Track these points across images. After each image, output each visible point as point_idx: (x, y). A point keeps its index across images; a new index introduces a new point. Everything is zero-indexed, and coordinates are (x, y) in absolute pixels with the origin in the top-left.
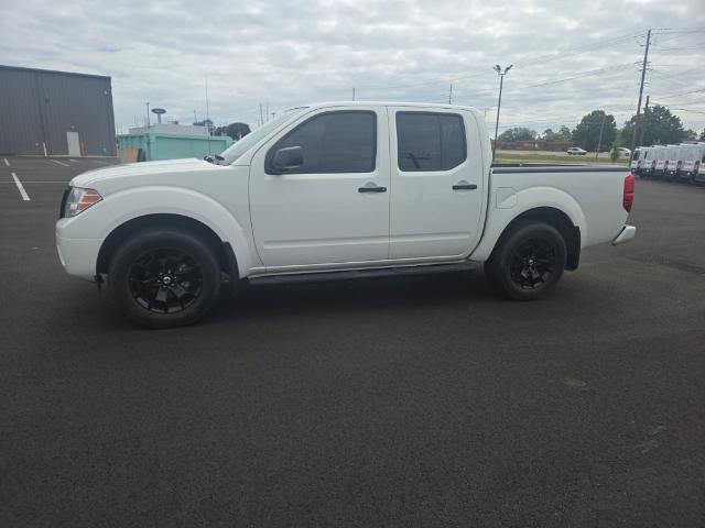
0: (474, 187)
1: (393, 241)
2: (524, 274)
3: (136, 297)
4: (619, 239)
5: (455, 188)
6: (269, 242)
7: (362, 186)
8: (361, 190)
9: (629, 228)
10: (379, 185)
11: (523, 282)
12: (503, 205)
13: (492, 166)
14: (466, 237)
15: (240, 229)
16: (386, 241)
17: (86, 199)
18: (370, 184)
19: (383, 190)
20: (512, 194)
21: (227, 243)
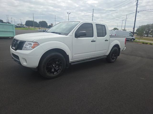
0: (108, 40)
1: (96, 52)
4: (124, 50)
5: (105, 41)
6: (75, 54)
7: (92, 40)
8: (92, 41)
9: (125, 48)
11: (112, 59)
12: (111, 44)
13: (110, 36)
14: (106, 51)
17: (34, 45)
18: (93, 40)
19: (95, 41)
20: (113, 42)
21: (68, 55)
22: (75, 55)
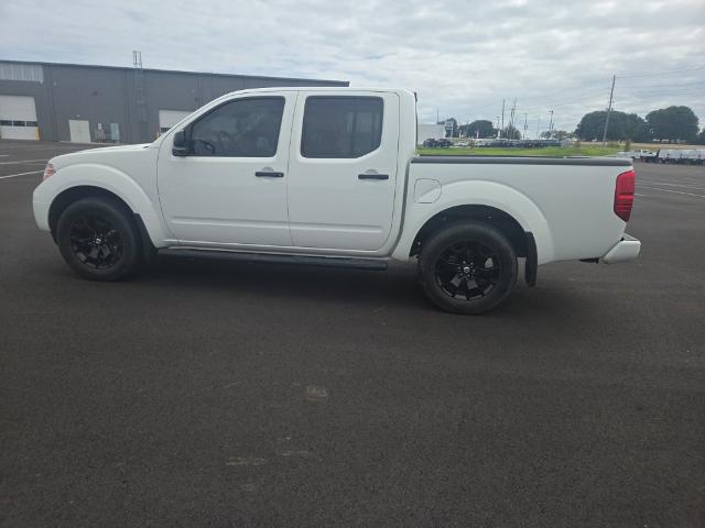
0: (386, 177)
1: (293, 228)
2: (456, 282)
3: (76, 252)
4: (608, 256)
5: (361, 177)
6: (176, 218)
7: (260, 170)
8: (258, 174)
10: (276, 170)
11: (454, 290)
12: (422, 199)
14: (379, 231)
15: (150, 203)
16: (287, 227)
18: (269, 168)
19: (280, 175)
20: (436, 187)
21: (138, 215)
22: (174, 222)
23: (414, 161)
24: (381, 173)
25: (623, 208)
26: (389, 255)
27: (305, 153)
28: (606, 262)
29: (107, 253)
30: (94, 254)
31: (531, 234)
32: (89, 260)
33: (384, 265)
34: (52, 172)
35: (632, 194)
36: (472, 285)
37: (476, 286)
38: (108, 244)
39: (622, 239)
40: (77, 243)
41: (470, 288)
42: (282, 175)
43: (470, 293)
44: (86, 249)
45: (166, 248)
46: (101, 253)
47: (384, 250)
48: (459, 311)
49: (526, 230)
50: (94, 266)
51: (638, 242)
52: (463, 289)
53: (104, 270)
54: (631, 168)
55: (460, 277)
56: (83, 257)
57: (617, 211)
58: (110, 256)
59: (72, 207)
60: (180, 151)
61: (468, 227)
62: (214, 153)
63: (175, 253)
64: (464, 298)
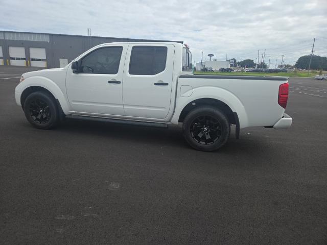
0: (167, 84)
2: (200, 135)
3: (32, 115)
5: (156, 84)
6: (73, 101)
7: (110, 80)
8: (109, 82)
10: (117, 80)
11: (199, 139)
12: (184, 95)
14: (163, 110)
15: (63, 94)
16: (122, 107)
18: (113, 79)
19: (119, 82)
20: (190, 89)
21: (57, 100)
22: (73, 103)
23: (181, 77)
24: (165, 82)
25: (283, 102)
26: (170, 121)
27: (131, 72)
28: (275, 128)
29: (44, 116)
30: (39, 117)
31: (236, 113)
32: (37, 119)
33: (166, 126)
34: (23, 80)
35: (287, 94)
36: (208, 137)
37: (210, 138)
38: (45, 112)
39: (283, 117)
40: (33, 112)
41: (207, 138)
42: (120, 82)
43: (207, 141)
44: (36, 115)
45: (71, 115)
46: (42, 116)
47: (167, 119)
48: (201, 149)
49: (234, 111)
50: (39, 122)
51: (291, 119)
52: (203, 138)
53: (43, 124)
54: (287, 81)
55: (202, 133)
56: (34, 118)
57: (279, 103)
58: (46, 118)
59: (30, 95)
60: (76, 71)
61: (206, 109)
62: (93, 72)
63: (74, 117)
64: (204, 143)
